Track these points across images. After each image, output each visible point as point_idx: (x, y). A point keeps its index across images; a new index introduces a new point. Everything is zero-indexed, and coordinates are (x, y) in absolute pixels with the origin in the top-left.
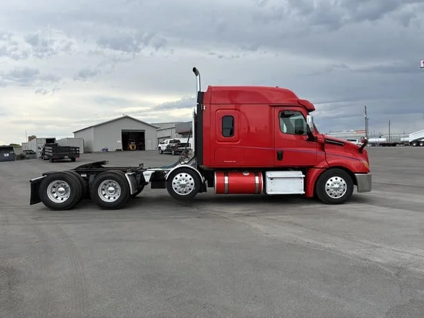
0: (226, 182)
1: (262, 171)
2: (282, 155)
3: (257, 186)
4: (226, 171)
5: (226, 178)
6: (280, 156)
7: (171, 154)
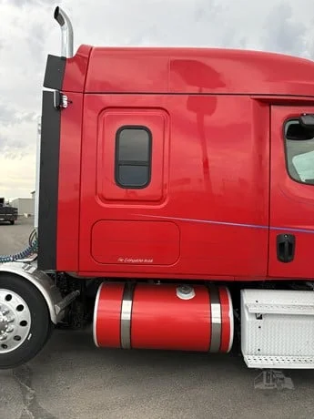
0: (126, 316)
1: (232, 290)
2: (291, 246)
3: (216, 331)
4: (130, 286)
5: (127, 305)
6: (286, 249)
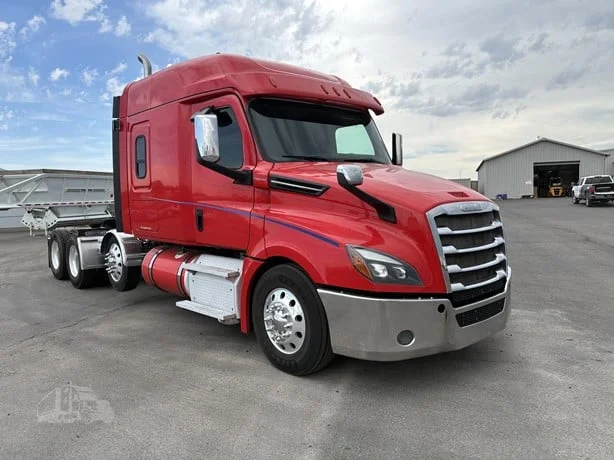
0: (150, 266)
7: (585, 204)
